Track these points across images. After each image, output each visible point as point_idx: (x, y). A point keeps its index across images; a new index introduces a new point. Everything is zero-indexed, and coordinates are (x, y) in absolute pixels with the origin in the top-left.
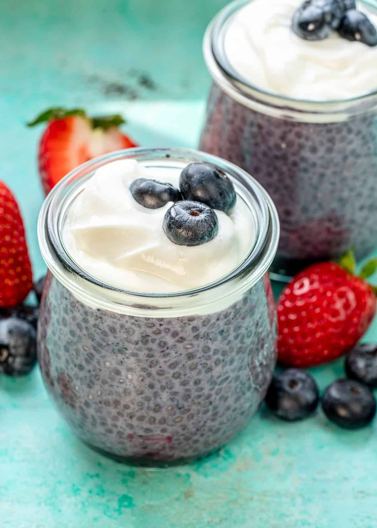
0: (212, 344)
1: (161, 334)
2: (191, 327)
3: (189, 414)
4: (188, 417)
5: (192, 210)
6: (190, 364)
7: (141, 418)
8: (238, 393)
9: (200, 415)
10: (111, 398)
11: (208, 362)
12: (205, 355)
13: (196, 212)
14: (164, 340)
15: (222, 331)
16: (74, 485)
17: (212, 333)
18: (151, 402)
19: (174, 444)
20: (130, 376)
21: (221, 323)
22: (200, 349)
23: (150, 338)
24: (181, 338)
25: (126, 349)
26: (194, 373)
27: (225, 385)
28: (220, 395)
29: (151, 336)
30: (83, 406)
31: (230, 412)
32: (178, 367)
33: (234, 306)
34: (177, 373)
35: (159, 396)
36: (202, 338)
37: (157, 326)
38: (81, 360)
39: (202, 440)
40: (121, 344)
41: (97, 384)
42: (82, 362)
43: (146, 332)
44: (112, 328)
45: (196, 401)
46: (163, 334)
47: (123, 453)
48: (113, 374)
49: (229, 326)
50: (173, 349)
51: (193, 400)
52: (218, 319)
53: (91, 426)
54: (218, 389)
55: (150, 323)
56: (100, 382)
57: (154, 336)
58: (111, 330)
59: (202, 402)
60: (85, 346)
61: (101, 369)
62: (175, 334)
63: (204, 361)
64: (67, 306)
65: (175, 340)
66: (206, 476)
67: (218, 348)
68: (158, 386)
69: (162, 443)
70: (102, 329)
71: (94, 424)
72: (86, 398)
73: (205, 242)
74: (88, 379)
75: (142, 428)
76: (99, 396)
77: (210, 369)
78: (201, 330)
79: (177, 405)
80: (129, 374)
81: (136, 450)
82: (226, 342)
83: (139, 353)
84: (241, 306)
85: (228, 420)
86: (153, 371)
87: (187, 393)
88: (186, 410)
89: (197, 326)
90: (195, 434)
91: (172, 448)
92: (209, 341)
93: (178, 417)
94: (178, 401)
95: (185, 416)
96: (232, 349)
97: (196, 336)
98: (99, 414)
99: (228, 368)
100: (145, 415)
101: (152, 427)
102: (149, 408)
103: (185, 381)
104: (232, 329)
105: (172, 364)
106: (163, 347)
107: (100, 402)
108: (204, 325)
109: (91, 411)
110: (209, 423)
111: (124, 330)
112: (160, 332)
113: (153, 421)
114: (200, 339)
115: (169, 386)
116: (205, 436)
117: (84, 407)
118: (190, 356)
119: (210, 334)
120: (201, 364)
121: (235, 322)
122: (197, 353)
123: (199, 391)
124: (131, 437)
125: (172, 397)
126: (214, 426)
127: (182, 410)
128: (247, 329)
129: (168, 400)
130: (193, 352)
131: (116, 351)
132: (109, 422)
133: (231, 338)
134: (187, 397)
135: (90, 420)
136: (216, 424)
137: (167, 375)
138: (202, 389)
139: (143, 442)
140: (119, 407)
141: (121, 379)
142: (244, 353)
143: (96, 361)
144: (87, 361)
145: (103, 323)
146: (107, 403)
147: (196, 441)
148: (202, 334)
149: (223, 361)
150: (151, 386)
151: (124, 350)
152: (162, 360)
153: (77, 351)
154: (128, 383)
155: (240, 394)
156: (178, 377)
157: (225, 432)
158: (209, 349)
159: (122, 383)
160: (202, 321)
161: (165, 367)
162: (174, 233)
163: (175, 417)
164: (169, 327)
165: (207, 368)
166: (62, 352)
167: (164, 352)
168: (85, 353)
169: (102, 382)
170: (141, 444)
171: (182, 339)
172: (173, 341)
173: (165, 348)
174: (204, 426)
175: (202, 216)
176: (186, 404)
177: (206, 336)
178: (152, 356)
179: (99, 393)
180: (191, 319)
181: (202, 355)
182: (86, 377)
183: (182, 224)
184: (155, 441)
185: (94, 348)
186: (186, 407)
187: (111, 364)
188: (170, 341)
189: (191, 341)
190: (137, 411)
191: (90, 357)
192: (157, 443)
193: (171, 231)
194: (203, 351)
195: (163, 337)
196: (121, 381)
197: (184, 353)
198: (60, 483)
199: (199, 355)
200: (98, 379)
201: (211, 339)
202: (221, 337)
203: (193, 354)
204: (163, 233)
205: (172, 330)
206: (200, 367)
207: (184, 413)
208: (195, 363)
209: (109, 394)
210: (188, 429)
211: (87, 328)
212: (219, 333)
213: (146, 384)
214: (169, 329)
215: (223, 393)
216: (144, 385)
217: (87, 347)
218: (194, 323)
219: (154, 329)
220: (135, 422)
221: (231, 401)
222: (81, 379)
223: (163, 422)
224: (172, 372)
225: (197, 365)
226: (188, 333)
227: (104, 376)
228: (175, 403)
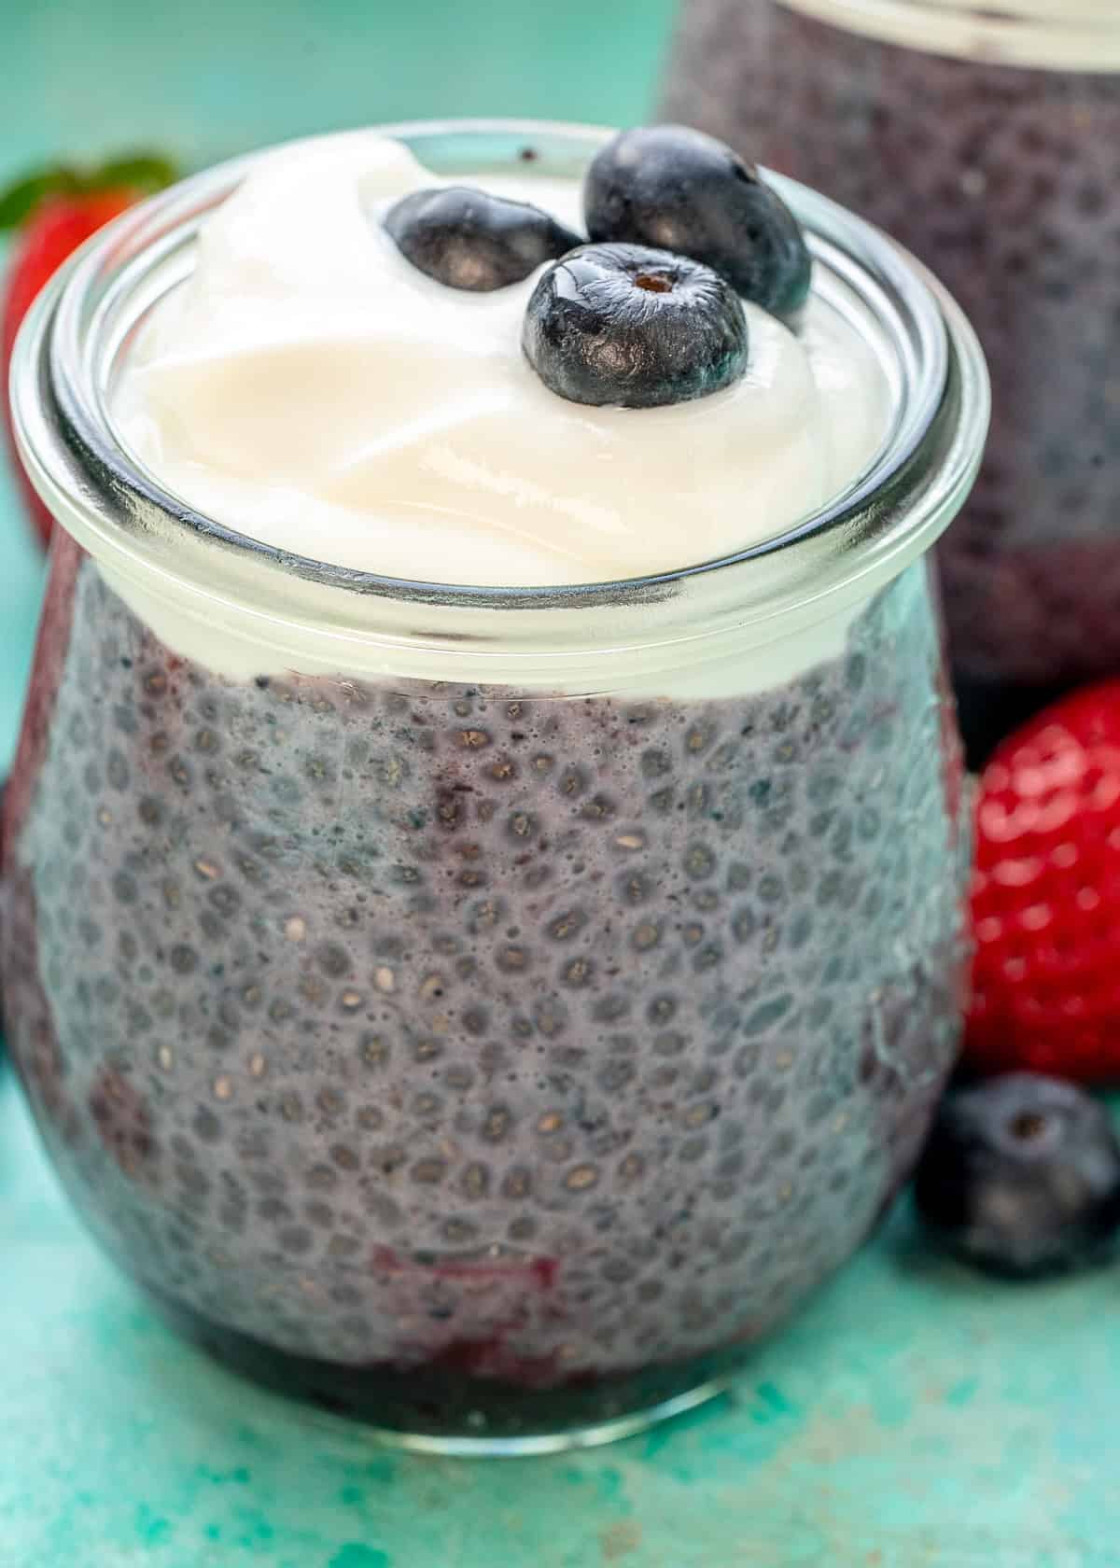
0: (725, 838)
1: (517, 778)
2: (638, 751)
3: (623, 1153)
4: (622, 1170)
5: (642, 274)
6: (634, 923)
7: (430, 1172)
8: (823, 1081)
9: (671, 1162)
10: (304, 1084)
11: (708, 921)
12: (696, 887)
13: (658, 279)
14: (525, 805)
15: (764, 787)
16: (143, 1510)
17: (725, 786)
18: (472, 1094)
19: (562, 1296)
20: (385, 978)
21: (761, 747)
22: (675, 858)
23: (471, 798)
24: (600, 800)
25: (374, 853)
26: (648, 965)
27: (772, 1033)
28: (750, 1078)
29: (476, 788)
30: (189, 1134)
31: (789, 1164)
32: (583, 934)
33: (811, 683)
34: (580, 960)
35: (508, 1064)
36: (681, 807)
37: (503, 742)
38: (183, 927)
39: (676, 1282)
40: (351, 834)
41: (249, 1026)
42: (186, 935)
43: (457, 772)
44: (316, 761)
45: (656, 1096)
46: (525, 780)
47: (352, 1350)
48: (316, 969)
49: (795, 766)
50: (566, 853)
51: (642, 1091)
52: (747, 731)
53: (219, 1227)
54: (744, 1051)
55: (473, 730)
56: (262, 1015)
57: (488, 791)
58: (312, 773)
59: (682, 1105)
60: (201, 857)
61: (268, 953)
62: (574, 782)
63: (690, 914)
64: (127, 695)
65: (574, 811)
66: (684, 1475)
67: (743, 859)
68: (500, 1020)
69: (513, 1286)
70: (274, 769)
71: (233, 1217)
72: (203, 1097)
73: (698, 392)
74: (212, 1007)
75: (433, 1217)
76: (257, 1080)
77: (711, 956)
78: (678, 769)
79: (579, 1111)
80: (381, 966)
81: (404, 1324)
82: (778, 838)
83: (427, 868)
84: (839, 686)
85: (784, 1203)
86: (484, 950)
87: (620, 1057)
88: (615, 1136)
89: (665, 749)
90: (651, 1252)
91: (553, 1315)
92: (712, 824)
93: (584, 1167)
94: (582, 1089)
95: (611, 1164)
96: (800, 873)
97: (658, 795)
98: (254, 1164)
99: (785, 958)
100: (447, 1151)
101: (472, 1210)
102: (461, 1122)
103: (610, 1000)
104: (802, 785)
105: (562, 919)
106: (525, 839)
107: (262, 1107)
108: (692, 751)
109: (221, 1156)
110: (707, 1208)
111: (365, 768)
112: (512, 770)
113: (476, 1183)
114: (674, 810)
115: (547, 1023)
116: (687, 1270)
117: (194, 1141)
118: (635, 888)
119: (714, 792)
120: (678, 927)
121: (816, 756)
122: (661, 874)
123: (666, 1053)
124: (385, 1258)
125: (561, 1070)
126: (726, 1224)
127: (600, 1133)
128: (860, 798)
129: (541, 1086)
130: (645, 870)
131: (332, 865)
132: (297, 1194)
133: (799, 822)
134: (618, 1075)
135: (217, 1197)
136: (731, 1211)
137: (537, 971)
138: (680, 1043)
139: (437, 1284)
140: (338, 1120)
141: (349, 991)
142: (848, 903)
143: (246, 918)
144: (212, 927)
145: (277, 742)
146: (289, 1108)
147: (652, 1291)
148: (681, 792)
149: (767, 922)
150: (474, 1021)
151: (363, 857)
152: (518, 901)
153: (169, 889)
154: (379, 1010)
155: (831, 1089)
156: (586, 981)
157: (766, 1258)
158: (711, 859)
159: (351, 1010)
160: (684, 727)
161: (532, 935)
162: (573, 352)
163: (567, 1165)
164: (551, 747)
165: (702, 945)
166: (106, 912)
167: (531, 865)
168: (202, 888)
169: (271, 1014)
170: (426, 1295)
171: (603, 808)
172: (567, 813)
173: (533, 846)
174: (685, 1215)
175: (684, 295)
176: (614, 1109)
177: (701, 801)
178: (479, 882)
179: (258, 1065)
180: (641, 716)
181: (682, 887)
182: (203, 998)
183: (605, 315)
184: (486, 1281)
185: (241, 861)
186: (617, 1124)
187: (308, 923)
188: (556, 813)
189: (638, 815)
190: (415, 1136)
191: (225, 899)
192: (494, 1287)
193: (559, 346)
194: (686, 865)
195: (525, 795)
196: (351, 1001)
197: (612, 871)
198: (86, 1499)
199: (671, 886)
200: (253, 1005)
201: (718, 817)
202: (761, 812)
203: (649, 876)
204: (523, 367)
205: (563, 761)
206: (672, 938)
207: (605, 1152)
208: (654, 921)
209: (297, 1068)
210: (622, 1228)
211: (210, 776)
212: (752, 791)
213: (451, 1013)
214: (549, 759)
215: (763, 1068)
216: (445, 1013)
217: (212, 863)
218: (654, 736)
219: (490, 756)
220: (403, 1191)
221: (793, 1113)
222: (184, 1013)
223: (519, 1188)
224: (560, 955)
225: (660, 927)
226: (629, 779)
227: (278, 983)
228: (571, 1099)
